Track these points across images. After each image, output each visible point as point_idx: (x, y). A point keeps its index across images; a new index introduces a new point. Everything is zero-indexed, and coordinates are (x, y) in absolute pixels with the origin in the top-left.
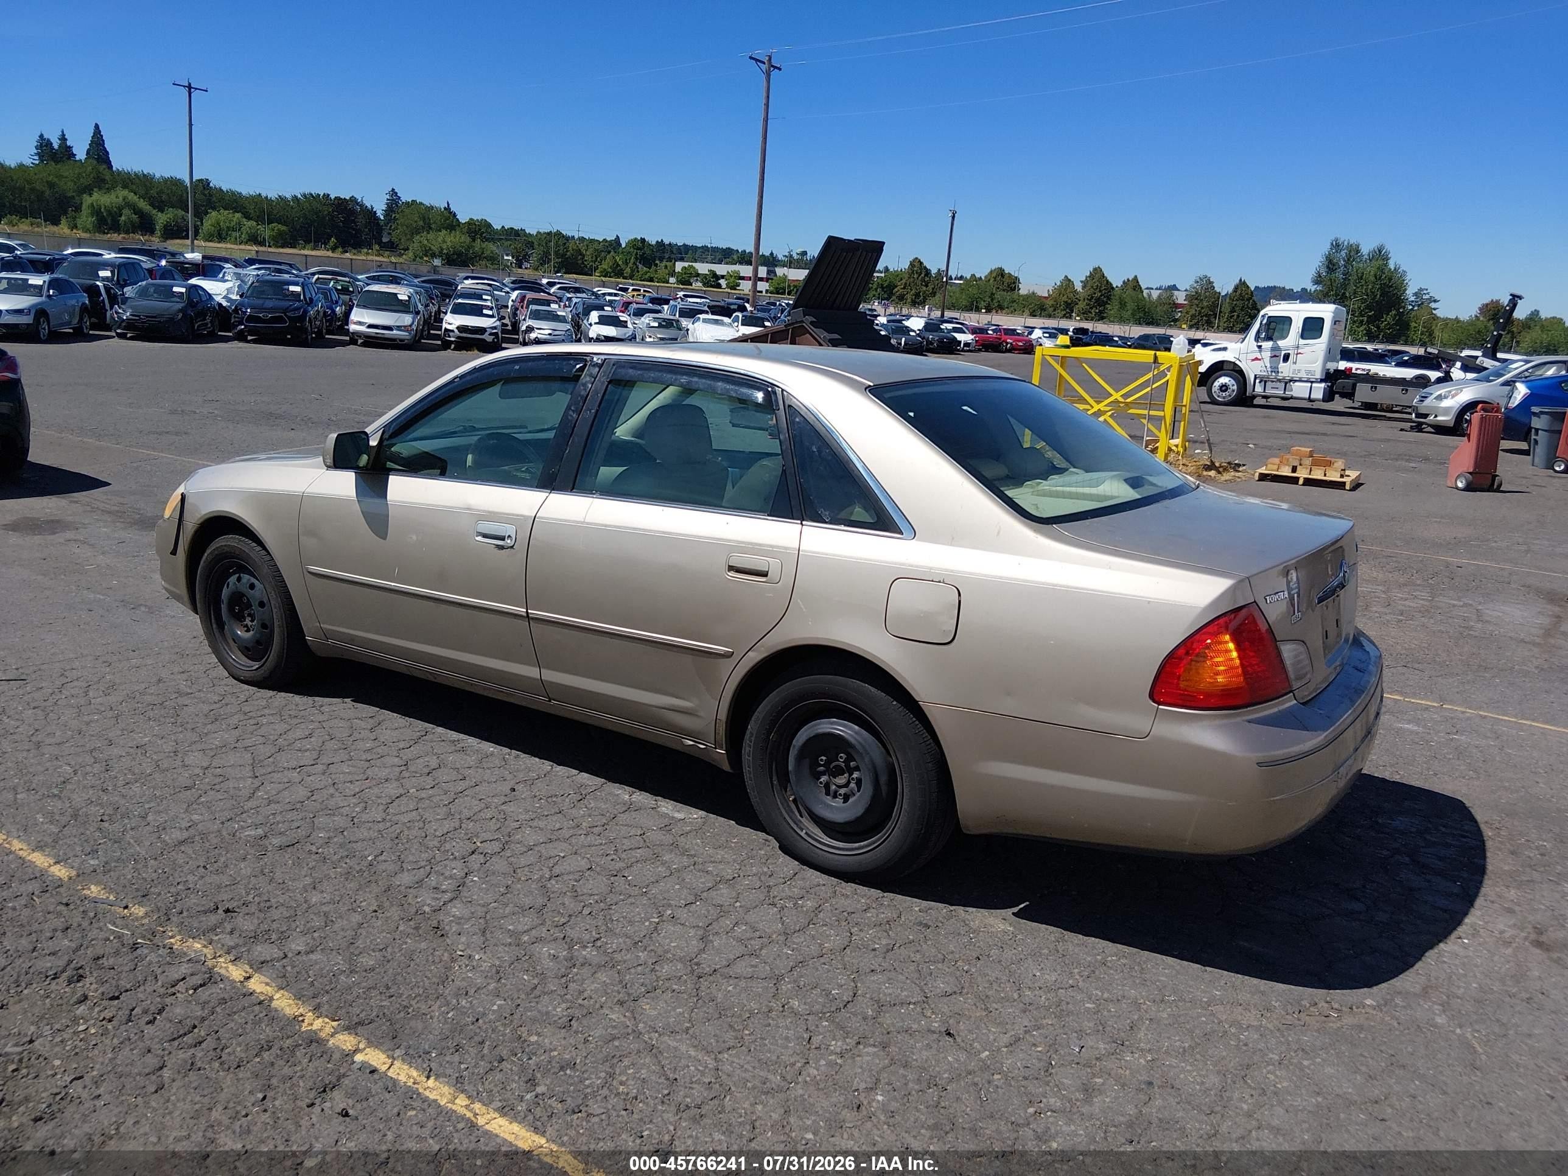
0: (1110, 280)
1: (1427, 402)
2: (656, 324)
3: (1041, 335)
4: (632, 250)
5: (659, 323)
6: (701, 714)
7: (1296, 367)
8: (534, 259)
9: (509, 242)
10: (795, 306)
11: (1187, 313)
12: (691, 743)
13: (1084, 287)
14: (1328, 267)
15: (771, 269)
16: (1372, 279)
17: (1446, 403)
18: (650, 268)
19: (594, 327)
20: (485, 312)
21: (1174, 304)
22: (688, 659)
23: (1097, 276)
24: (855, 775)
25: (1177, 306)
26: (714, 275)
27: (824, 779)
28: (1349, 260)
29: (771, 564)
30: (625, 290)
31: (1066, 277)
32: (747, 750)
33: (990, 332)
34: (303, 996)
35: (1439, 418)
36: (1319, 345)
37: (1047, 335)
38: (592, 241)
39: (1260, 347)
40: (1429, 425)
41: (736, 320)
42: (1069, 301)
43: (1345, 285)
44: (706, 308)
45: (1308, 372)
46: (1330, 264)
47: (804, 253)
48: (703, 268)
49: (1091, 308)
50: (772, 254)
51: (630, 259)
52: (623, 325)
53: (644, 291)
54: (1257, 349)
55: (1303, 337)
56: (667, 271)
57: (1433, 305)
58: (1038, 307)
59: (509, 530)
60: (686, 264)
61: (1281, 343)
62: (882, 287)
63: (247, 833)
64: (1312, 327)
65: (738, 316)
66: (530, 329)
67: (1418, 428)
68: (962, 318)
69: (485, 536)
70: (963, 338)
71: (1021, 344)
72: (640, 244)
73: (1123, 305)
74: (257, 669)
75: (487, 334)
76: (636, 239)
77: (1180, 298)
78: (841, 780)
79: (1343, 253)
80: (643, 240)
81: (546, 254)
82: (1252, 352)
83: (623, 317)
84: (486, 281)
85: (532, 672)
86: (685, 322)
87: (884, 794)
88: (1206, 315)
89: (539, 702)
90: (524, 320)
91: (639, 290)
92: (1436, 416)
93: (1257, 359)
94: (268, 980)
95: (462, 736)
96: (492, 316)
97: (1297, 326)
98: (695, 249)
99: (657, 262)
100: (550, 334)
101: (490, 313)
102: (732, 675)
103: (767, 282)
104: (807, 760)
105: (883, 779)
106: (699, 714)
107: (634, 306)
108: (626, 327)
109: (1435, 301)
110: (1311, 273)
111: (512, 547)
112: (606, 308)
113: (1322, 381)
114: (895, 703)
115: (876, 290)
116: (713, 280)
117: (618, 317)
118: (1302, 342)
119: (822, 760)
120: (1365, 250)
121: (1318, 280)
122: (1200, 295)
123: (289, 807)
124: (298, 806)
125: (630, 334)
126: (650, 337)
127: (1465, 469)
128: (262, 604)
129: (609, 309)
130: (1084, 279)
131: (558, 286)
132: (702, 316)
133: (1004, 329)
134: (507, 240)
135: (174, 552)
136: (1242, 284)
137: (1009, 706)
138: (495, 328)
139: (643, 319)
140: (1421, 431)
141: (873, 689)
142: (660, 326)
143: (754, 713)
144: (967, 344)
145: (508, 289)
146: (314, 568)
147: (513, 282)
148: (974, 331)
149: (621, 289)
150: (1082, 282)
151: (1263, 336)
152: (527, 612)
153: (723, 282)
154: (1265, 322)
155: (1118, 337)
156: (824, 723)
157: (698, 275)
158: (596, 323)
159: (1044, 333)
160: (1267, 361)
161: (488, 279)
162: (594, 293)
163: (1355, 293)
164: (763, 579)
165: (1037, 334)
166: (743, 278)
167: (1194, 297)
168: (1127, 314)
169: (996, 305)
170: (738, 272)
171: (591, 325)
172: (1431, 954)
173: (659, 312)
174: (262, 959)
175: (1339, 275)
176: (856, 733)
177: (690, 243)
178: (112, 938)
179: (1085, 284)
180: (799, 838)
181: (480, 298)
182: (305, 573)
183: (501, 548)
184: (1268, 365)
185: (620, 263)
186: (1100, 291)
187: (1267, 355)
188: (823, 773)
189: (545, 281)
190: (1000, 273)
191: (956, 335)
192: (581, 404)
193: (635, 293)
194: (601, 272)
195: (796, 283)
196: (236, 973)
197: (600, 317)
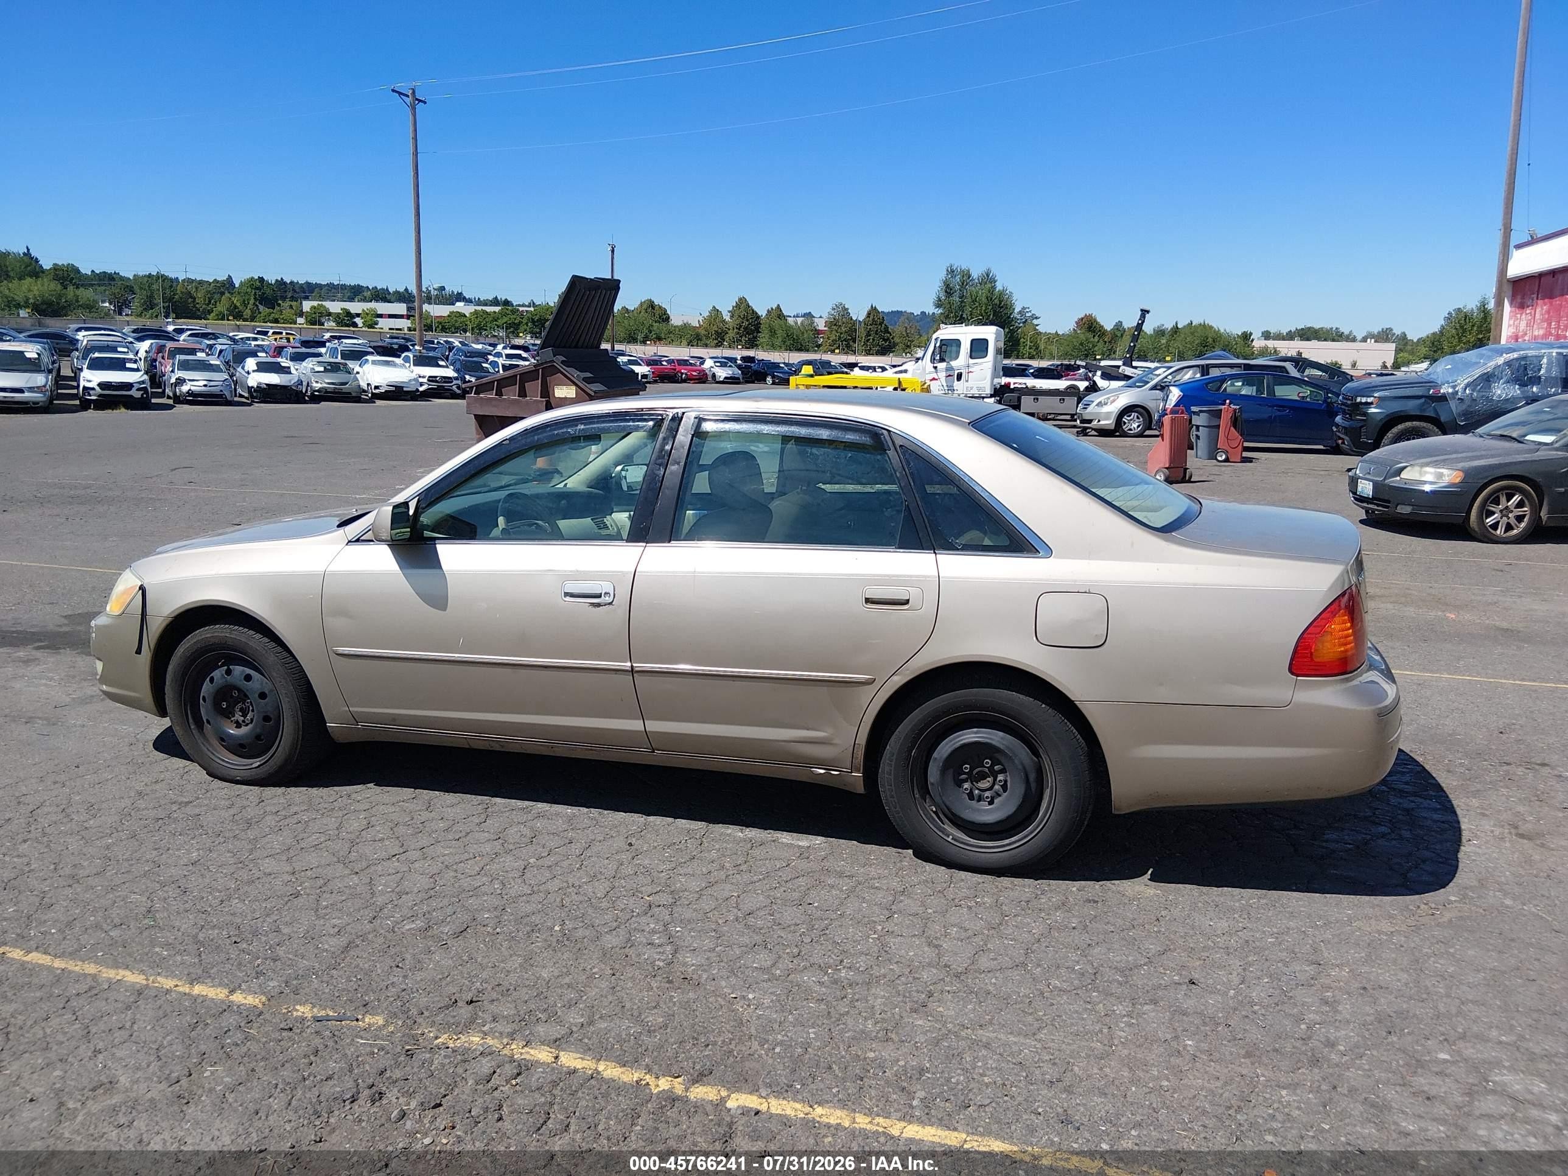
0: (755, 309)
1: (1090, 409)
2: (322, 369)
3: (713, 365)
4: (249, 290)
5: (325, 368)
6: (836, 741)
7: (969, 384)
8: (136, 304)
9: (103, 288)
10: (543, 346)
11: (828, 338)
12: (822, 771)
13: (732, 317)
14: (946, 292)
15: (410, 305)
16: (984, 300)
17: (1105, 409)
18: (274, 309)
19: (253, 375)
20: (128, 365)
21: (816, 330)
22: (824, 690)
23: (742, 305)
24: (1000, 777)
25: (818, 332)
26: (348, 313)
27: (966, 785)
28: (963, 284)
29: (912, 593)
30: (265, 333)
31: (714, 307)
32: (887, 769)
33: (664, 363)
34: (627, 1061)
35: (1102, 423)
36: (986, 364)
37: (718, 364)
38: (201, 282)
39: (935, 368)
40: (1093, 429)
41: (407, 359)
42: (720, 331)
43: (961, 308)
44: (371, 350)
45: (979, 389)
46: (948, 290)
47: (443, 288)
48: (335, 307)
49: (741, 337)
50: (406, 290)
51: (249, 300)
52: (286, 371)
53: (287, 334)
54: (934, 370)
55: (971, 357)
56: (293, 312)
57: (1035, 322)
58: (694, 337)
59: (605, 587)
60: (315, 303)
61: (954, 363)
62: (533, 321)
63: (407, 927)
64: (979, 348)
65: (409, 357)
66: (180, 381)
67: (1083, 432)
68: (628, 350)
69: (572, 595)
70: (641, 370)
71: (694, 373)
72: (258, 286)
73: (773, 332)
74: (259, 766)
75: (134, 389)
76: (252, 278)
77: (821, 325)
78: (984, 784)
79: (958, 278)
80: (261, 279)
81: (151, 297)
82: (930, 373)
83: (284, 362)
84: (103, 332)
85: (636, 725)
86: (351, 364)
87: (1033, 790)
88: (845, 340)
89: (641, 756)
90: (173, 371)
91: (281, 333)
92: (1099, 421)
93: (934, 379)
94: (579, 1055)
95: (527, 803)
96: (138, 370)
97: (965, 347)
98: (319, 286)
99: (280, 302)
100: (205, 386)
101: (134, 366)
102: (873, 702)
103: (408, 319)
104: (951, 771)
105: (1032, 776)
106: (834, 742)
107: (291, 350)
108: (290, 373)
109: (1036, 318)
110: (932, 298)
111: (611, 603)
112: (259, 354)
113: (992, 396)
114: (1043, 706)
115: (527, 324)
116: (347, 319)
117: (279, 363)
118: (972, 361)
119: (966, 768)
120: (975, 274)
121: (939, 304)
122: (838, 321)
123: (421, 895)
124: (432, 893)
125: (296, 380)
126: (317, 382)
127: (1162, 465)
128: (263, 696)
129: (264, 355)
130: (731, 309)
131: (189, 332)
132: (370, 358)
133: (678, 360)
134: (99, 285)
135: (139, 651)
136: (873, 311)
137: (1163, 694)
138: (143, 382)
139: (304, 364)
140: (1086, 435)
141: (1021, 696)
142: (326, 370)
143: (893, 733)
144: (644, 376)
145: (131, 339)
146: (341, 650)
147: (134, 331)
148: (649, 363)
149: (259, 333)
150: (729, 312)
151: (938, 358)
152: (632, 666)
153: (358, 320)
154: (938, 345)
155: (784, 363)
156: (965, 734)
157: (330, 314)
158: (254, 371)
159: (715, 362)
160: (943, 380)
161: (105, 329)
162: (232, 339)
163: (971, 315)
164: (906, 607)
165: (709, 363)
166: (381, 316)
167: (832, 324)
168: (778, 342)
169: (654, 336)
170: (374, 310)
171: (248, 373)
172: (1461, 855)
173: (320, 355)
174: (554, 1037)
175: (956, 298)
176: (1002, 738)
177: (313, 280)
178: (376, 1051)
179: (732, 314)
180: (947, 843)
181: (114, 350)
182: (333, 656)
183: (599, 605)
184: (945, 385)
185: (238, 304)
186: (747, 320)
187: (942, 375)
188: (965, 781)
189: (170, 328)
190: (651, 305)
191: (634, 367)
192: (666, 457)
193: (278, 337)
194: (217, 315)
195: (440, 320)
196: (543, 1055)
197: (258, 364)
